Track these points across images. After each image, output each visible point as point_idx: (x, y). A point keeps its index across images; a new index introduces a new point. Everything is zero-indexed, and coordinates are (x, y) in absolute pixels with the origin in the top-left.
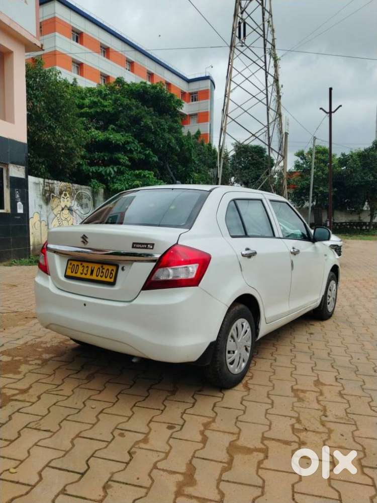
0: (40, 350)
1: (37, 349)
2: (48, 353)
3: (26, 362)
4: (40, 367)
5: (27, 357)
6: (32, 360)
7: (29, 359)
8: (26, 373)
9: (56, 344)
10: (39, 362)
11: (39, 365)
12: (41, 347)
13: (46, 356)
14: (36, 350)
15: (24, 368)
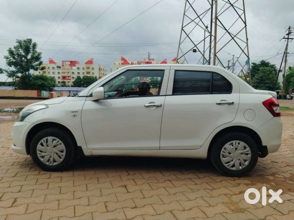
0: (273, 183)
1: (274, 184)
2: (269, 179)
3: (285, 178)
4: (277, 173)
5: (284, 181)
6: (281, 178)
7: (283, 179)
8: (286, 172)
9: (258, 184)
10: (277, 175)
11: (278, 174)
12: (271, 185)
13: (271, 178)
14: (277, 184)
15: (288, 175)
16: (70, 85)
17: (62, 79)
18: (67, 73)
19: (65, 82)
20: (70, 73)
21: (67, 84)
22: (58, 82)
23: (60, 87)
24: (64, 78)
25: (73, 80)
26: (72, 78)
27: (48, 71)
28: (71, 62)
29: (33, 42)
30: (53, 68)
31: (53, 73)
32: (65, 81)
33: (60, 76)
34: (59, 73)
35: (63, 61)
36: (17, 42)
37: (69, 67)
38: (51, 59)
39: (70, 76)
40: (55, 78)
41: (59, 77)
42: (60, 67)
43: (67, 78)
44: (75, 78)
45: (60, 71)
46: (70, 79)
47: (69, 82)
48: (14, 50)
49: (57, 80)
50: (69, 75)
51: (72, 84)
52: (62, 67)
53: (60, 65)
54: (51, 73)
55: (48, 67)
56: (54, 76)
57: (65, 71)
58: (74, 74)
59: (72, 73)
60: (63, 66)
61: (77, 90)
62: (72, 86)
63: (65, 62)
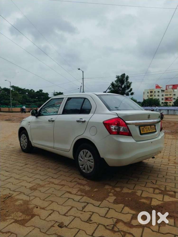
16: (171, 105)
17: (165, 100)
18: (169, 95)
19: (167, 103)
20: (172, 95)
21: (169, 104)
22: (161, 103)
23: (162, 106)
24: (167, 99)
25: (174, 101)
26: (173, 99)
27: (154, 95)
28: (174, 86)
29: (126, 76)
30: (158, 92)
31: (158, 95)
32: (167, 101)
33: (164, 98)
34: (163, 95)
35: (167, 86)
36: (116, 77)
37: (172, 90)
38: (157, 85)
39: (172, 98)
40: (159, 99)
41: (162, 99)
42: (164, 91)
43: (169, 99)
44: (176, 99)
45: (164, 94)
46: (172, 100)
47: (170, 102)
48: (115, 83)
49: (161, 101)
50: (171, 96)
51: (173, 104)
52: (166, 91)
53: (164, 89)
54: (157, 96)
55: (154, 91)
56: (158, 98)
57: (168, 94)
58: (175, 96)
59: (173, 95)
60: (166, 89)
61: (175, 109)
62: (173, 106)
63: (168, 87)
